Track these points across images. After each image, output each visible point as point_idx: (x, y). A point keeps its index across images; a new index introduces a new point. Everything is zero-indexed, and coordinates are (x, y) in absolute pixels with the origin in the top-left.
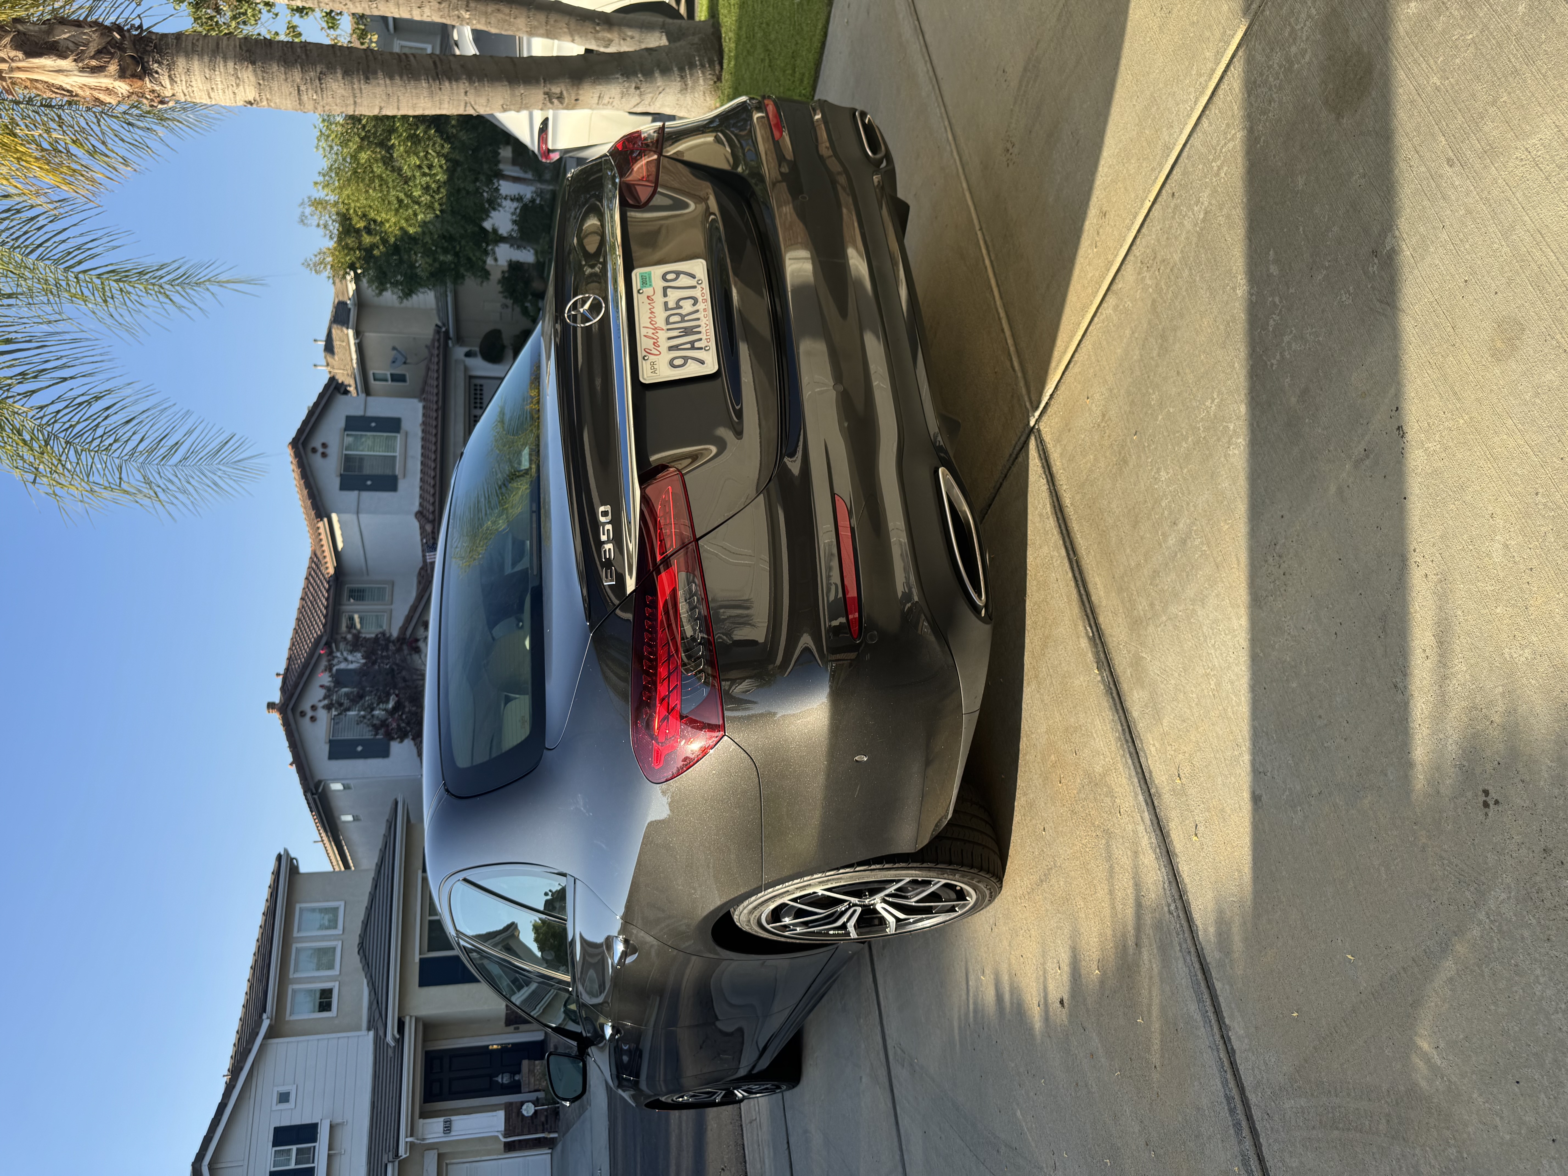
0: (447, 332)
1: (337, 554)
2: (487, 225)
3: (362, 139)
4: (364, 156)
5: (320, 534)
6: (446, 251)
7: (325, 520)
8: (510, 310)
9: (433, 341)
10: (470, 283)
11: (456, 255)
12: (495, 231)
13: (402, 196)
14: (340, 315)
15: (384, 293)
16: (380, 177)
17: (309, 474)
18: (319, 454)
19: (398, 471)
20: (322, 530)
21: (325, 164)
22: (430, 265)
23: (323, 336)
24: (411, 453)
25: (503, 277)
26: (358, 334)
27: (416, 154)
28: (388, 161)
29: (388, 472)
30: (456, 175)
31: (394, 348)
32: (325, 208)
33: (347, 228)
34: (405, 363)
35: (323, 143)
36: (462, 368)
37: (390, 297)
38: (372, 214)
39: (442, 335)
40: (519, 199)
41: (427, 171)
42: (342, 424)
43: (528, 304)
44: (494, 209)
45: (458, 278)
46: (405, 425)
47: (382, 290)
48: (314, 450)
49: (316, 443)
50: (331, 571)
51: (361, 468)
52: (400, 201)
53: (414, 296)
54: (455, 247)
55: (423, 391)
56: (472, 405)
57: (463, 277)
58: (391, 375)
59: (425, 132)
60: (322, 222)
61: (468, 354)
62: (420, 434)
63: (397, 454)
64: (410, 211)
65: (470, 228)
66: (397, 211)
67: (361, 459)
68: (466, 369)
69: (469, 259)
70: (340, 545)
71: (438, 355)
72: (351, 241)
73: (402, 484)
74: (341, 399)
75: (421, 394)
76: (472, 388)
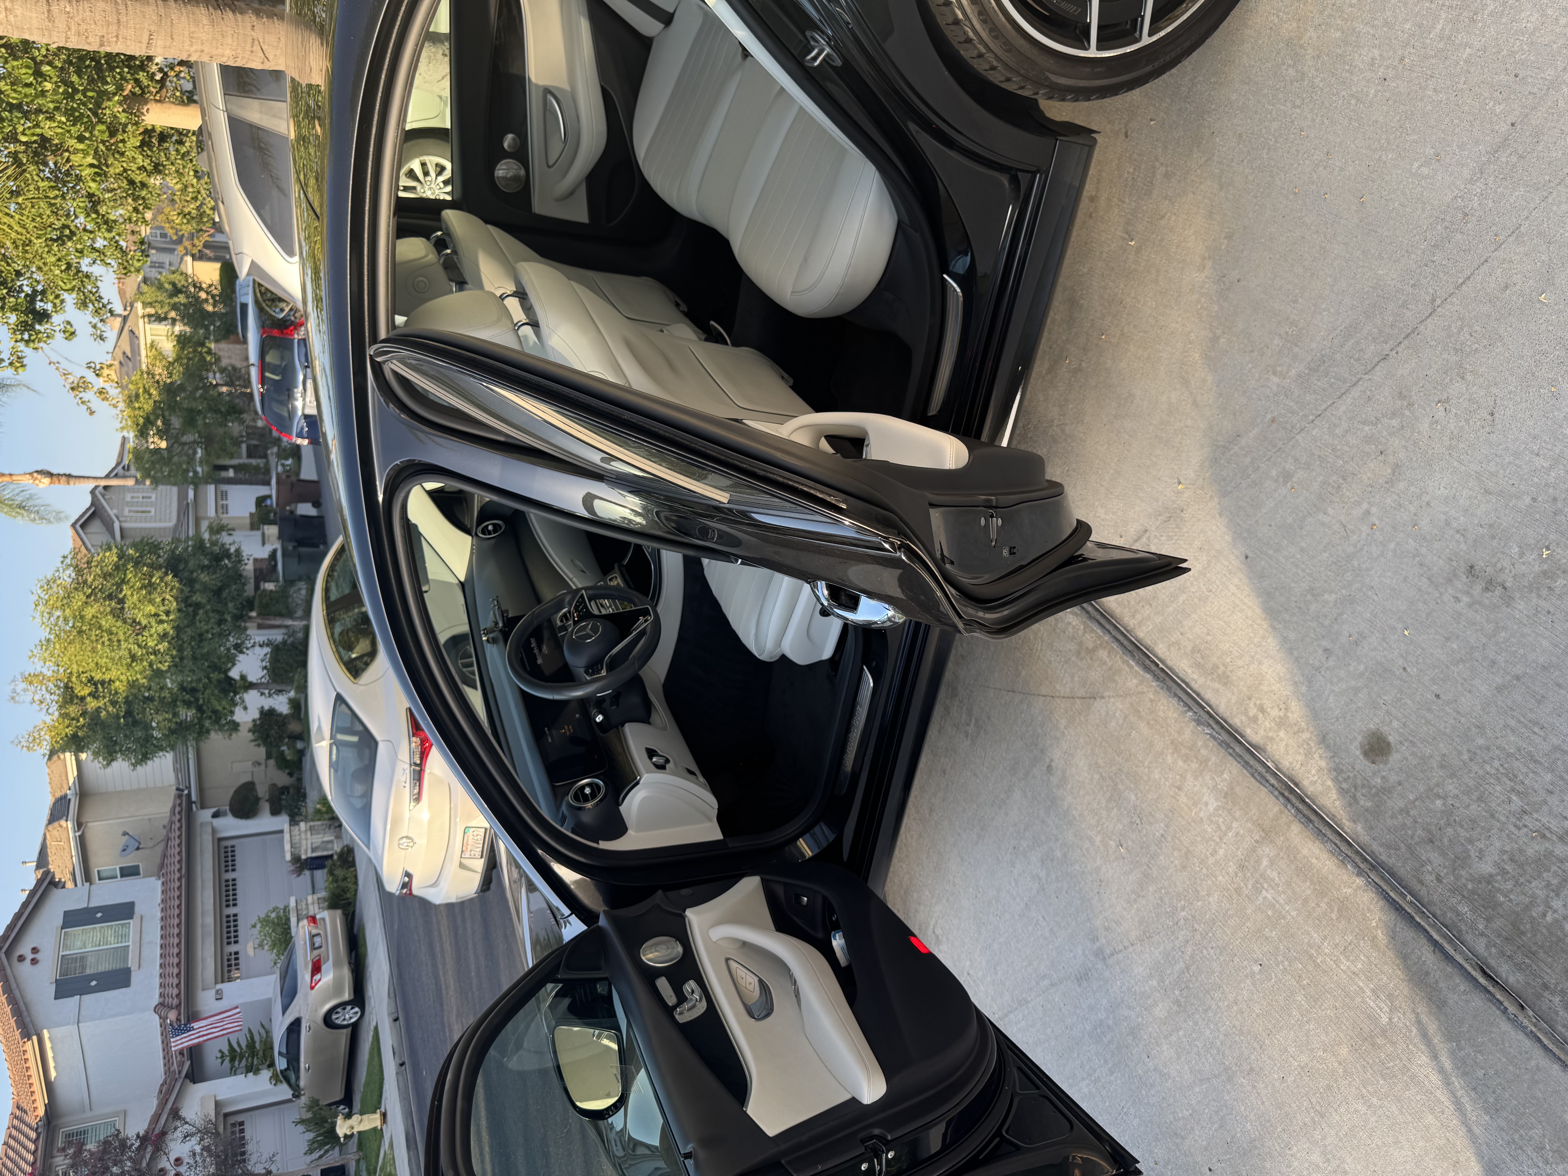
0: (189, 795)
1: (49, 1086)
2: (234, 674)
3: (88, 597)
4: (89, 612)
5: (26, 1060)
6: (188, 704)
7: (35, 1038)
8: (263, 767)
9: (174, 807)
10: (216, 739)
11: (200, 709)
12: (243, 677)
13: (135, 649)
14: (59, 810)
15: (114, 764)
16: (110, 633)
17: (14, 986)
18: (28, 962)
19: (132, 963)
20: (30, 1055)
21: (44, 633)
22: (170, 721)
23: (35, 856)
24: (146, 938)
25: (255, 725)
26: (79, 825)
27: (151, 602)
28: (118, 613)
29: (118, 966)
30: (198, 618)
31: (125, 834)
32: (41, 683)
33: (69, 696)
34: (138, 849)
35: (41, 608)
36: (209, 830)
37: (121, 765)
38: (98, 676)
39: (184, 799)
40: (269, 644)
41: (164, 617)
42: (60, 921)
43: (284, 748)
44: (241, 652)
45: (202, 733)
46: (138, 910)
47: (110, 757)
48: (21, 958)
49: (25, 949)
50: (41, 1112)
51: (84, 967)
52: (133, 657)
53: (150, 763)
54: (197, 700)
55: (162, 866)
56: (223, 869)
57: (208, 732)
58: (121, 869)
59: (162, 579)
60: (37, 698)
61: (216, 815)
62: (159, 915)
63: (130, 943)
64: (145, 663)
65: (215, 676)
66: (129, 666)
67: (82, 958)
68: (214, 831)
69: (215, 712)
70: (53, 1074)
71: (180, 821)
72: (73, 710)
73: (135, 978)
74: (56, 893)
75: (161, 870)
76: (223, 850)
